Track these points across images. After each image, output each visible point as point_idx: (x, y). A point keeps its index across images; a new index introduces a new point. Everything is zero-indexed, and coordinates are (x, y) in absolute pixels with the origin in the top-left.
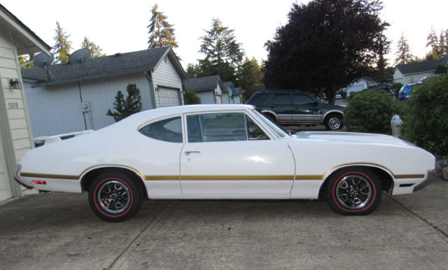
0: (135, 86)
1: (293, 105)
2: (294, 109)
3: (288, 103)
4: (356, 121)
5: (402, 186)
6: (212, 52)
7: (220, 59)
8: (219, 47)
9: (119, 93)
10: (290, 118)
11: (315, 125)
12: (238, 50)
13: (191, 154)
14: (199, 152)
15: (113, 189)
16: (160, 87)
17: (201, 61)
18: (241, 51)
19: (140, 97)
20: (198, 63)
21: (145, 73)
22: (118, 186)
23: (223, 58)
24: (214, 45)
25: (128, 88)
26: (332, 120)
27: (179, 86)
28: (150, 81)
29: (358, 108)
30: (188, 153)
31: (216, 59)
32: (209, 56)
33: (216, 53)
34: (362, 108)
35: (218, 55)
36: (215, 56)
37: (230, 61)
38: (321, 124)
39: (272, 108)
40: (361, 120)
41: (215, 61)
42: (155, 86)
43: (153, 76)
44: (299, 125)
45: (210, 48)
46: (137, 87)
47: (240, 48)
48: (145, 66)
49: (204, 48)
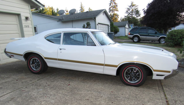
0: (89, 23)
1: (147, 33)
2: (147, 34)
3: (145, 32)
4: (170, 41)
5: (157, 75)
6: (129, 13)
7: (132, 16)
8: (132, 12)
9: (84, 25)
10: (145, 38)
11: (155, 41)
12: (139, 13)
13: (62, 50)
14: (65, 49)
15: (36, 61)
16: (99, 23)
17: (125, 16)
18: (140, 13)
19: (90, 27)
20: (124, 17)
21: (93, 18)
22: (37, 60)
23: (133, 16)
24: (131, 11)
25: (87, 23)
26: (162, 40)
27: (109, 24)
28: (95, 21)
29: (172, 36)
30: (61, 49)
31: (131, 16)
32: (128, 15)
33: (131, 14)
34: (173, 36)
35: (132, 14)
36: (131, 15)
37: (135, 17)
38: (157, 41)
39: (139, 33)
40: (172, 40)
41: (130, 17)
42: (97, 23)
43: (96, 20)
44: (149, 41)
45: (129, 12)
46: (90, 23)
47: (140, 12)
48: (94, 16)
49: (127, 12)
